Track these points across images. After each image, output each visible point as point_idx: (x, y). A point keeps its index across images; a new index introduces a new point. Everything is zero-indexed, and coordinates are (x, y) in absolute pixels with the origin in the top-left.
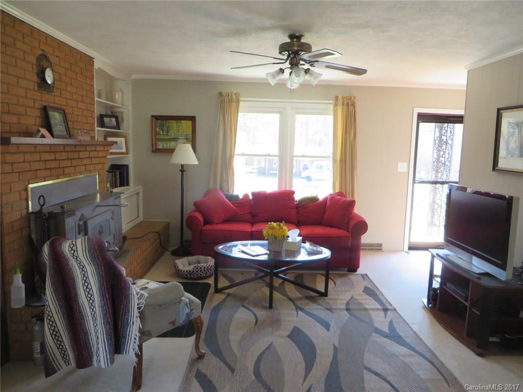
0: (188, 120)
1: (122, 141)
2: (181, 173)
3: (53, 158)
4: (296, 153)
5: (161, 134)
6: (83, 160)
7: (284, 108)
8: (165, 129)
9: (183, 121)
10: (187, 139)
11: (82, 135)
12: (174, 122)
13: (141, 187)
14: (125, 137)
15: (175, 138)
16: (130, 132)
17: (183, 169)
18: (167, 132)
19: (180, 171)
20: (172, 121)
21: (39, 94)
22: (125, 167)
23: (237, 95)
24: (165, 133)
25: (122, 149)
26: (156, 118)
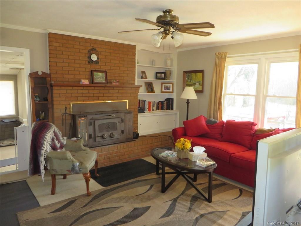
0: (200, 72)
1: (170, 86)
2: (187, 104)
3: (88, 92)
4: (270, 94)
5: (188, 81)
6: (114, 94)
7: (260, 59)
8: (190, 78)
9: (198, 74)
10: (199, 84)
11: (115, 82)
12: (194, 74)
13: (179, 111)
14: (173, 84)
15: (194, 84)
16: (174, 81)
17: (188, 102)
18: (191, 80)
19: (187, 103)
20: (193, 74)
21: (90, 65)
22: (171, 100)
23: (226, 54)
24: (190, 81)
25: (170, 90)
26: (186, 72)
